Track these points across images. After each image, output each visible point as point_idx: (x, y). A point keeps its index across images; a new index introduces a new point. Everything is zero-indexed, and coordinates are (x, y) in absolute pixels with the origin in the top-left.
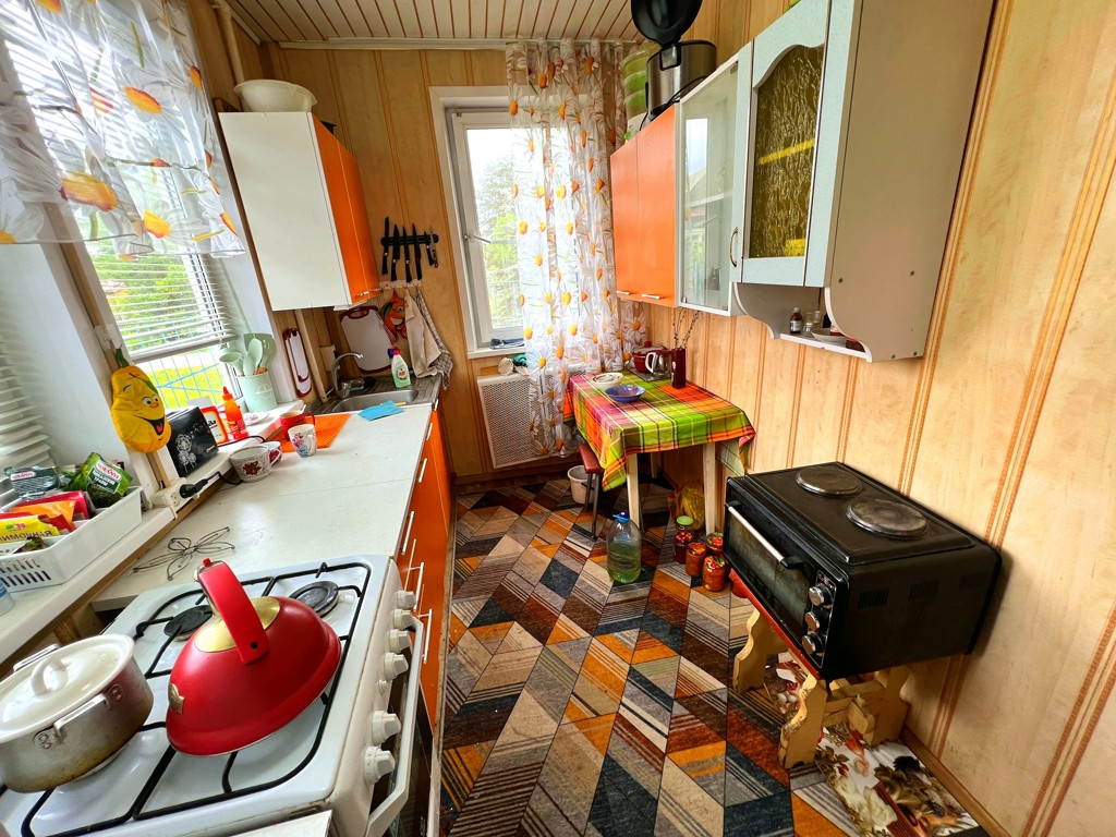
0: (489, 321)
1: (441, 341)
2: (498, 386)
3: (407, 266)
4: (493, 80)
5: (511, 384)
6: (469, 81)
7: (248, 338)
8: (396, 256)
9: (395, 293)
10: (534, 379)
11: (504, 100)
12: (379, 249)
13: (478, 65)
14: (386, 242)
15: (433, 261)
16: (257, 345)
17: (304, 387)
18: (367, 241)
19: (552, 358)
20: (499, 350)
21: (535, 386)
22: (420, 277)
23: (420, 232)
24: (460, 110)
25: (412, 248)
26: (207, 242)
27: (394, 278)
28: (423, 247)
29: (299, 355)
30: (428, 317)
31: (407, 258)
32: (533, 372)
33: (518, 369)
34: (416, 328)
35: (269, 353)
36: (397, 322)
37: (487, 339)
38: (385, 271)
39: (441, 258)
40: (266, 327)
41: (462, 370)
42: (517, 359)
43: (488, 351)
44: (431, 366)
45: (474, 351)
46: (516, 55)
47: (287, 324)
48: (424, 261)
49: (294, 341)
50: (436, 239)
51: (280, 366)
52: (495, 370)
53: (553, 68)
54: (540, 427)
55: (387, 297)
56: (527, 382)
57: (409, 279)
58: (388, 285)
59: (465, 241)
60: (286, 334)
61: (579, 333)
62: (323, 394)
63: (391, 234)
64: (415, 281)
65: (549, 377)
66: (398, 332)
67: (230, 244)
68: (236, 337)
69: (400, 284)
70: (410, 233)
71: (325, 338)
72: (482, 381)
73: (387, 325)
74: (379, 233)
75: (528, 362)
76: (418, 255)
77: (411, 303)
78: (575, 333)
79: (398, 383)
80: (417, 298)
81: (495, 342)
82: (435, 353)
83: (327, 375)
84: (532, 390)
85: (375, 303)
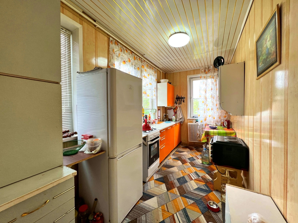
0: (193, 113)
1: (183, 115)
2: (192, 125)
3: (179, 102)
4: (197, 73)
5: (195, 125)
6: (194, 74)
7: (154, 109)
8: (178, 101)
9: (176, 106)
10: (199, 124)
11: (199, 76)
12: (175, 99)
13: (196, 71)
14: (176, 98)
15: (184, 102)
16: (154, 110)
17: (159, 118)
18: (173, 98)
19: (203, 121)
20: (194, 118)
21: (200, 126)
22: (181, 104)
23: (182, 97)
24: (192, 78)
25: (180, 99)
26: (152, 97)
27: (177, 104)
28: (182, 99)
29: (159, 113)
30: (181, 111)
31: (179, 101)
32: (199, 123)
33: (196, 122)
34: (178, 112)
35: (156, 112)
36: (176, 111)
37: (192, 116)
38: (175, 103)
39: (185, 101)
40: (156, 108)
41: (186, 121)
42: (197, 120)
43: (192, 118)
44: (180, 119)
45: (189, 118)
46: (202, 69)
47: (159, 108)
48: (182, 101)
49: (159, 111)
50: (185, 98)
51: (157, 114)
52: (192, 122)
53: (209, 70)
54: (199, 135)
55: (175, 107)
56: (198, 125)
57: (179, 104)
58: (175, 105)
59: (190, 99)
60: (158, 110)
61: (211, 116)
62: (162, 120)
63: (177, 97)
64: (180, 105)
65: (203, 125)
66: (176, 113)
67: (154, 97)
68: (152, 109)
69: (178, 105)
70: (180, 97)
71: (164, 112)
72: (189, 124)
73: (174, 111)
74: (176, 97)
75: (198, 121)
76: (181, 101)
77: (179, 108)
78: (210, 117)
79: (173, 120)
80: (180, 107)
81: (194, 117)
82: (181, 117)
83: (163, 117)
84: (199, 127)
85: (173, 108)
